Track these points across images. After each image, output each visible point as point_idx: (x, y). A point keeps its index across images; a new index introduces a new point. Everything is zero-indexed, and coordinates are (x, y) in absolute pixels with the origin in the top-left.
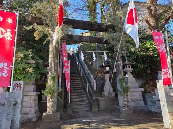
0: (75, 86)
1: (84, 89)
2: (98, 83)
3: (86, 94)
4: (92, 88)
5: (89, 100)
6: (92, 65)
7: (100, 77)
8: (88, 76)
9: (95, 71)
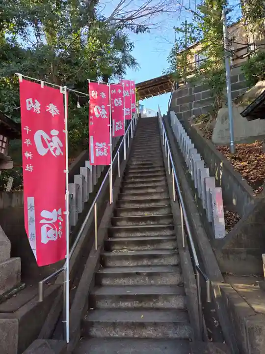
0: (139, 214)
1: (172, 227)
2: (237, 202)
3: (176, 251)
4: (209, 227)
5: (184, 294)
6: (211, 135)
7: (245, 174)
8: (194, 174)
9: (219, 154)
